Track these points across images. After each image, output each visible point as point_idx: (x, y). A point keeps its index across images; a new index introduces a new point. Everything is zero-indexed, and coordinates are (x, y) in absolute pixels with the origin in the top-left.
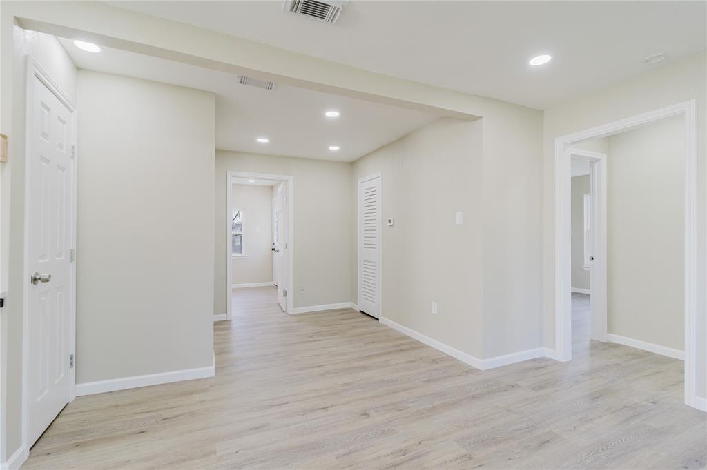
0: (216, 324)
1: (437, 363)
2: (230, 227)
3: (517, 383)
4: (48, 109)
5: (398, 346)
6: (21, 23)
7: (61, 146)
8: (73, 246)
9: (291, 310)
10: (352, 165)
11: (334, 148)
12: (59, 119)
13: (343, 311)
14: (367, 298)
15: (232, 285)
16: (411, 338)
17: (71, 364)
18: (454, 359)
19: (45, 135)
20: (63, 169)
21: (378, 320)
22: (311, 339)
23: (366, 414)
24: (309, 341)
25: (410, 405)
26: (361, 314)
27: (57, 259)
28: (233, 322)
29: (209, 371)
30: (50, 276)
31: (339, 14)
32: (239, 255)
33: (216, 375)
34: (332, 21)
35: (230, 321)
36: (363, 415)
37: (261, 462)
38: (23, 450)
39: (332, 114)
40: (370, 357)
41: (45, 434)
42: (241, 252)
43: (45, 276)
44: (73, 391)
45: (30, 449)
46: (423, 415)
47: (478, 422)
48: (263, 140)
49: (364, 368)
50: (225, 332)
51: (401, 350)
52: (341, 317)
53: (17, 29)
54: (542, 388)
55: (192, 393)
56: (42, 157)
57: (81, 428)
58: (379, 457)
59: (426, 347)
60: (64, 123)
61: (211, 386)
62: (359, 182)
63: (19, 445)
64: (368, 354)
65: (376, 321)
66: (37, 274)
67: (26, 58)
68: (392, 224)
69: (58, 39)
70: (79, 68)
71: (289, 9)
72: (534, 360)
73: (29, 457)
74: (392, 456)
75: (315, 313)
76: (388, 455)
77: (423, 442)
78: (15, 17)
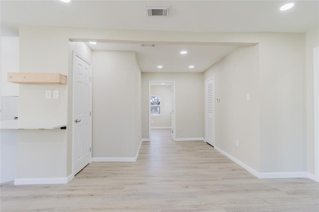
0: (143, 142)
1: (235, 171)
2: (150, 104)
3: (279, 188)
4: (81, 66)
5: (218, 160)
6: (71, 40)
7: (86, 77)
8: (91, 111)
9: (175, 139)
10: (203, 74)
11: (191, 67)
12: (85, 68)
13: (198, 141)
14: (209, 136)
15: (150, 127)
16: (227, 157)
17: (90, 150)
18: (247, 171)
19: (80, 74)
20: (87, 85)
21: (213, 147)
22: (178, 152)
23: (187, 187)
24: (177, 153)
25: (210, 187)
26: (207, 144)
27: (79, 115)
28: (151, 142)
29: (134, 159)
30: (80, 120)
31: (167, 12)
32: (159, 115)
33: (136, 161)
34: (166, 15)
35: (150, 141)
36: (186, 187)
37: (137, 196)
38: (72, 175)
39: (184, 52)
40: (202, 163)
41: (81, 172)
42: (160, 114)
43: (79, 120)
44: (91, 160)
45: (75, 176)
46: (214, 193)
47: (243, 202)
48: (160, 67)
49: (196, 168)
50: (147, 146)
51: (218, 162)
52: (197, 144)
53: (70, 42)
54: (295, 193)
55: (126, 166)
56: (79, 81)
57: (90, 172)
58: (184, 206)
59: (233, 162)
60: (87, 69)
61: (133, 165)
62: (206, 81)
63: (71, 173)
64: (202, 162)
65: (212, 147)
66: (77, 119)
67: (73, 51)
68: (219, 101)
69: (86, 43)
70: (92, 50)
71: (148, 15)
72: (298, 178)
73: (74, 178)
74: (190, 207)
75: (185, 141)
76: (189, 206)
77: (208, 205)
78: (69, 39)
